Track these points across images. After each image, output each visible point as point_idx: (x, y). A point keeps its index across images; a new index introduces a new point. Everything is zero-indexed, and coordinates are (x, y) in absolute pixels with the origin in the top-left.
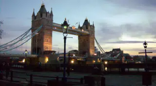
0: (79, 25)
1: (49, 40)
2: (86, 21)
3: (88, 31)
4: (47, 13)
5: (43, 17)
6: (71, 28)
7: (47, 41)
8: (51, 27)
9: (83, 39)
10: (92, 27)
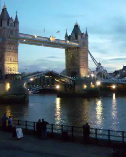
1: (13, 58)
3: (78, 42)
4: (9, 19)
5: (3, 25)
6: (49, 39)
7: (11, 61)
8: (16, 39)
9: (72, 53)
10: (84, 36)
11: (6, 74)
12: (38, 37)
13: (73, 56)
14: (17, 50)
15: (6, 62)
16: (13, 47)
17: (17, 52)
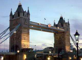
0: (55, 23)
2: (61, 18)
3: (63, 28)
4: (24, 12)
6: (47, 26)
7: (25, 40)
8: (28, 25)
9: (59, 36)
10: (67, 25)
11: (22, 48)
12: (41, 24)
13: (60, 38)
14: (29, 32)
15: (23, 40)
16: (26, 30)
17: (29, 34)
